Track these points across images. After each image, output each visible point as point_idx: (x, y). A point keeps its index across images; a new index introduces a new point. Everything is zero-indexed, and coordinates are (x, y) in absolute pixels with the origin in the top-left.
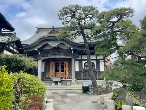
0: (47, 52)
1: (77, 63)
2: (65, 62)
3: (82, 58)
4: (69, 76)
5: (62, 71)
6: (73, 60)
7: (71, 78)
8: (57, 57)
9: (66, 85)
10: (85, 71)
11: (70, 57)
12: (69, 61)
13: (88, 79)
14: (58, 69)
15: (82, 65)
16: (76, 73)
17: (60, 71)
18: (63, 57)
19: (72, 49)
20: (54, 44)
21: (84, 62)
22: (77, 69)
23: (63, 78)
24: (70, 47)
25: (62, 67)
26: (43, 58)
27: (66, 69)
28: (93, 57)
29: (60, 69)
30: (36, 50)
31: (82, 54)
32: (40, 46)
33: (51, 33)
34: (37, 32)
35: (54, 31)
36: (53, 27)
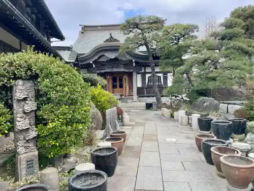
0: (103, 64)
1: (139, 76)
2: (125, 77)
3: (145, 70)
4: (129, 93)
5: (121, 86)
6: (134, 74)
7: (132, 96)
8: (115, 70)
9: (127, 102)
10: (149, 87)
11: (132, 71)
12: (130, 75)
13: (153, 96)
14: (115, 84)
15: (145, 80)
16: (138, 88)
17: (118, 87)
18: (122, 70)
19: (133, 61)
20: (112, 56)
21: (148, 76)
22: (140, 85)
23: (121, 95)
24: (130, 58)
25: (121, 81)
26: (98, 72)
27: (126, 85)
29: (118, 84)
30: (91, 62)
31: (146, 65)
32: (96, 58)
33: (107, 41)
34: (82, 33)
35: (111, 39)
36: (110, 34)
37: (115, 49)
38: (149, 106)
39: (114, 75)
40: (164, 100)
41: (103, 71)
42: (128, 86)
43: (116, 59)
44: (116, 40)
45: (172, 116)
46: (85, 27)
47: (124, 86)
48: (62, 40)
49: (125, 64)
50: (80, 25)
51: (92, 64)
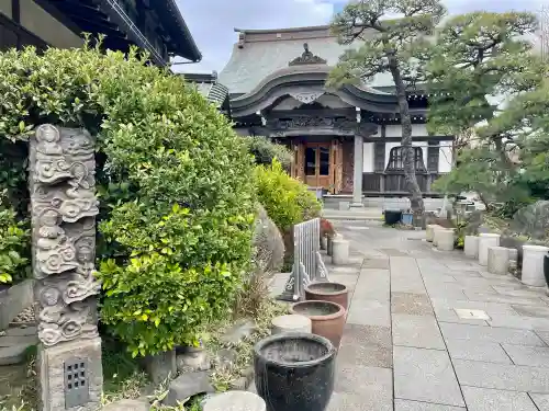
0: (285, 118)
1: (369, 147)
2: (334, 147)
3: (383, 133)
4: (343, 186)
5: (324, 171)
6: (358, 142)
7: (351, 193)
8: (313, 131)
9: (337, 208)
10: (392, 174)
11: (352, 133)
12: (347, 144)
13: (400, 196)
14: (310, 165)
15: (383, 156)
16: (365, 176)
17: (317, 171)
18: (329, 131)
19: (358, 109)
20: (305, 97)
21: (389, 146)
22: (369, 168)
23: (325, 191)
24: (351, 103)
25: (325, 158)
26: (272, 135)
27: (336, 167)
28: (419, 131)
29: (317, 165)
30: (258, 113)
31: (385, 121)
32: (269, 102)
33: (298, 61)
34: (241, 47)
35: (307, 57)
36: (306, 45)
37: (314, 81)
38: (393, 219)
39: (310, 145)
40: (429, 204)
41: (284, 134)
42: (340, 171)
43: (316, 106)
44: (318, 60)
45: (458, 247)
46: (247, 33)
47: (331, 170)
48: (195, 61)
49: (336, 118)
50: (236, 31)
51: (259, 118)
